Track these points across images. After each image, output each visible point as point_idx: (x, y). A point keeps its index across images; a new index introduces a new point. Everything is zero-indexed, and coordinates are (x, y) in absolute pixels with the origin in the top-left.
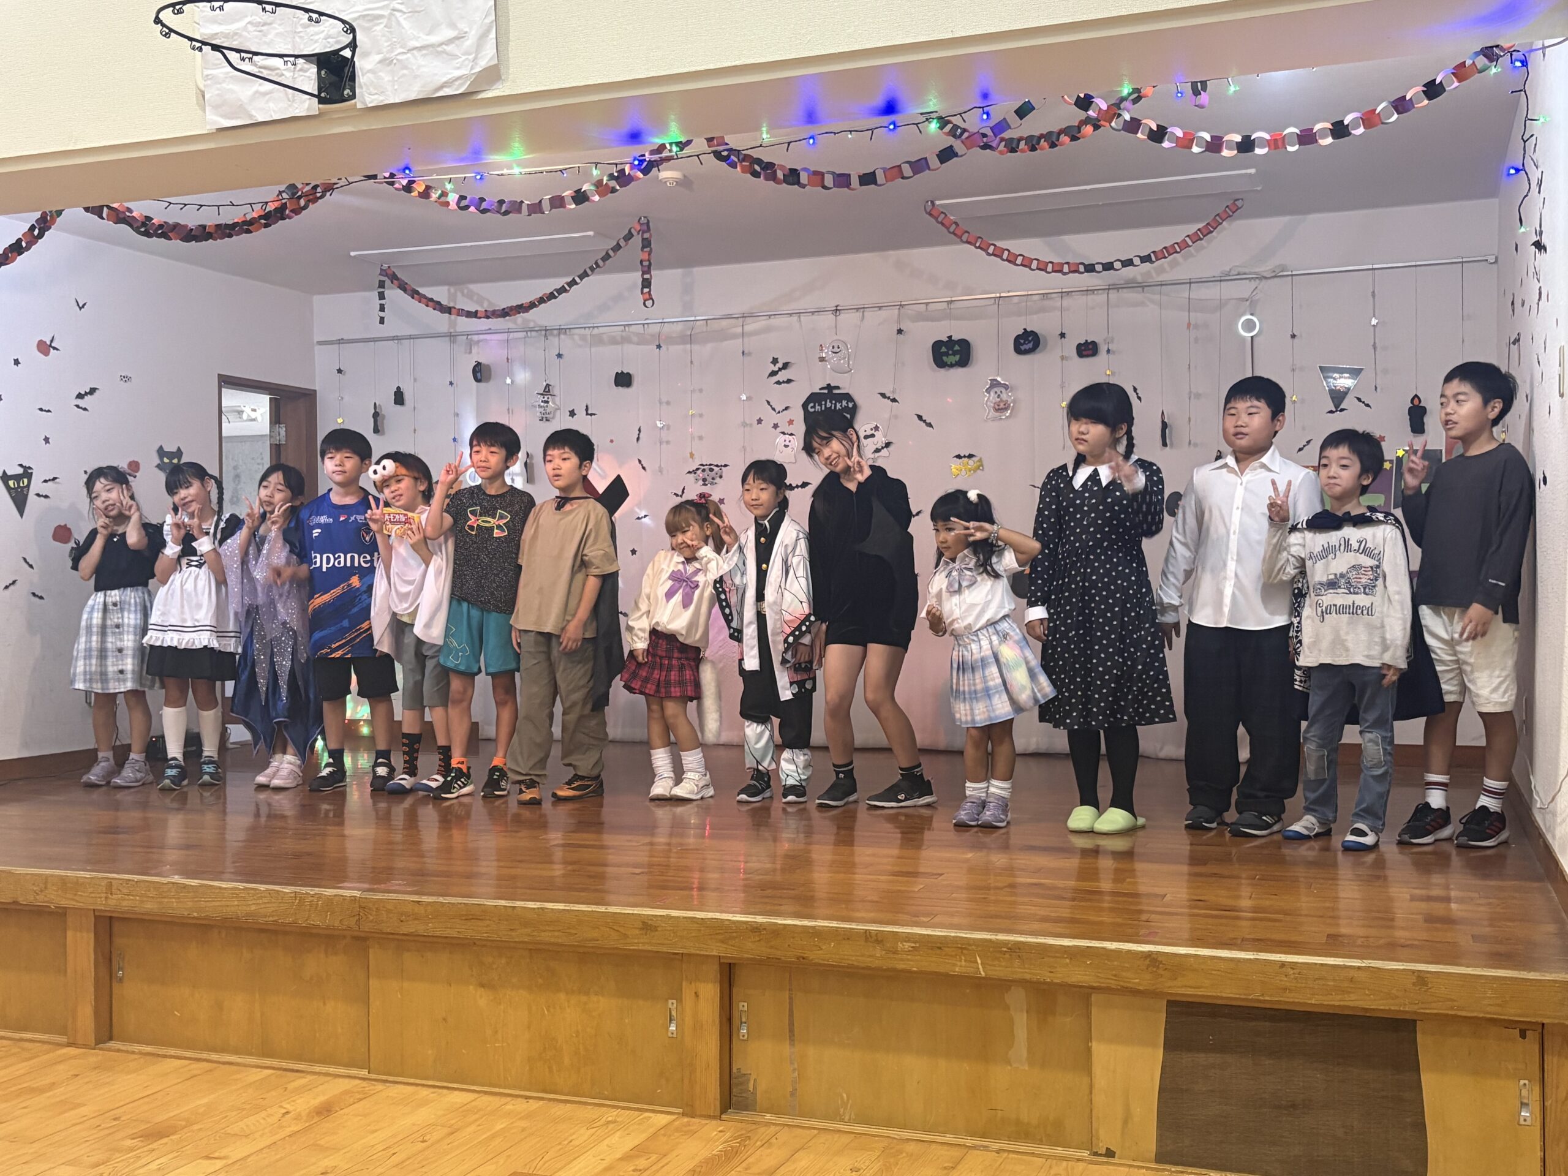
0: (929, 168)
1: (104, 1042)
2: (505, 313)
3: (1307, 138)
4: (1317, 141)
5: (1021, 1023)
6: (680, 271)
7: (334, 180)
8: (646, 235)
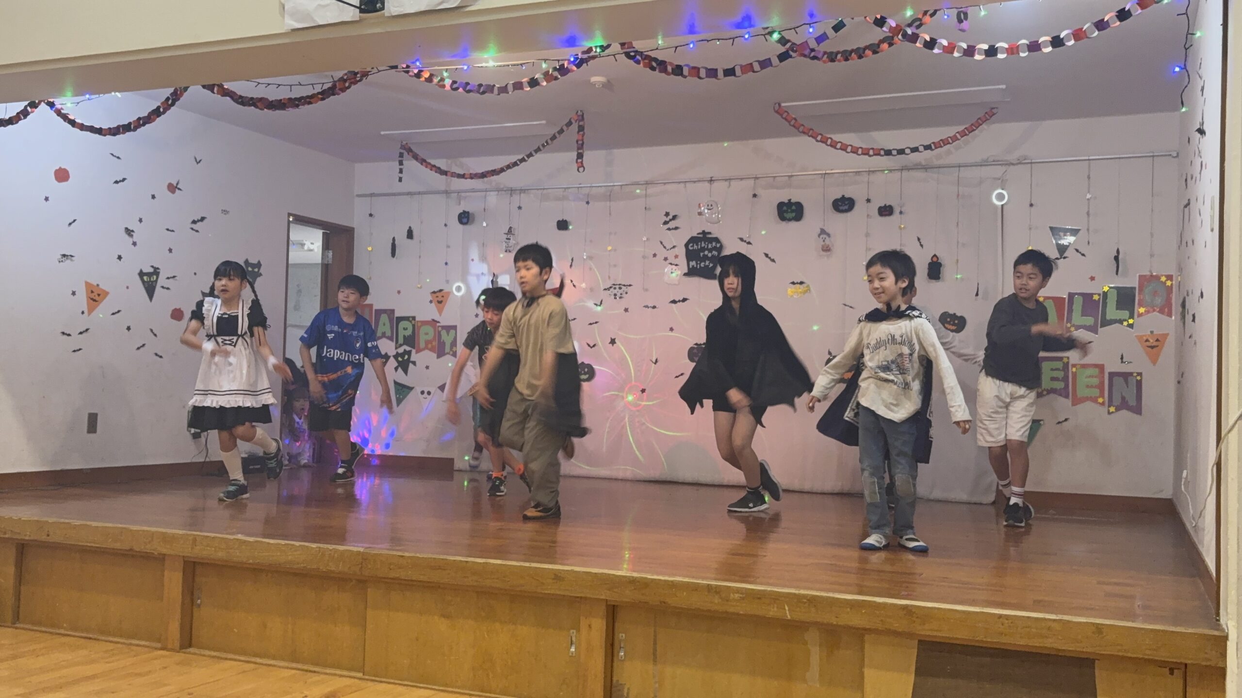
0: (772, 66)
1: (186, 648)
2: (483, 175)
3: (1034, 47)
4: (1040, 50)
5: (816, 654)
6: (604, 152)
7: (369, 69)
8: (581, 123)
